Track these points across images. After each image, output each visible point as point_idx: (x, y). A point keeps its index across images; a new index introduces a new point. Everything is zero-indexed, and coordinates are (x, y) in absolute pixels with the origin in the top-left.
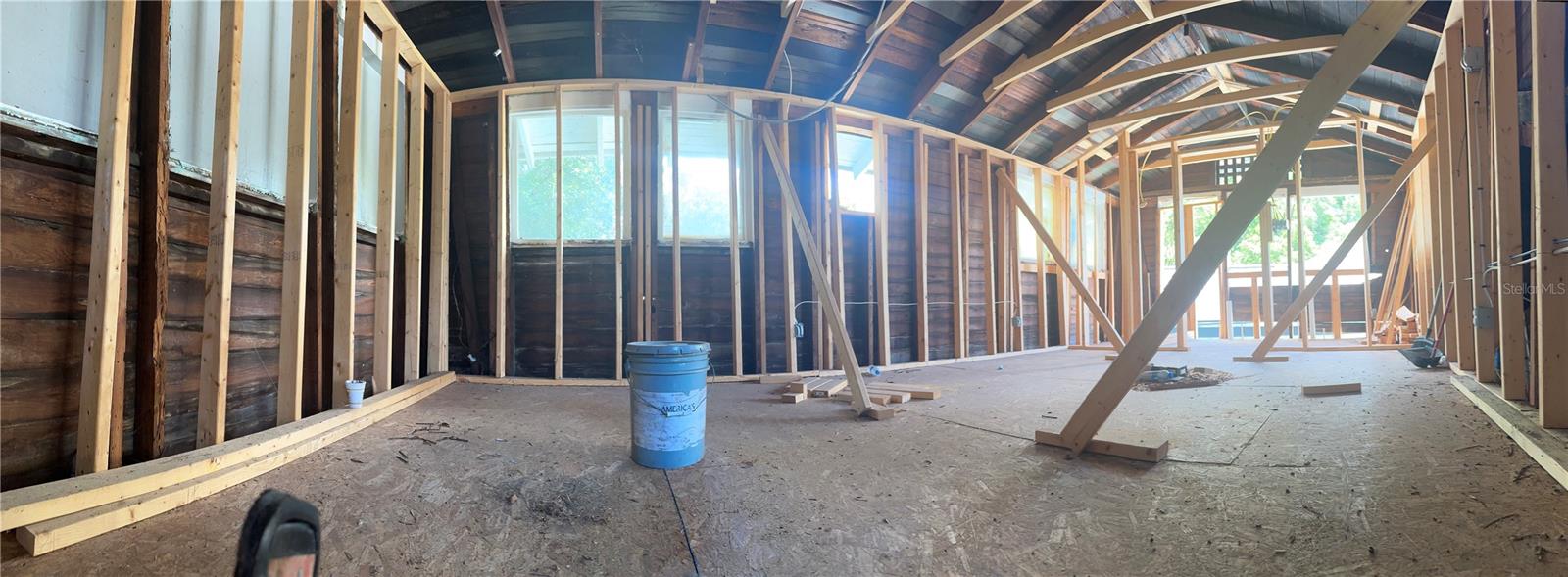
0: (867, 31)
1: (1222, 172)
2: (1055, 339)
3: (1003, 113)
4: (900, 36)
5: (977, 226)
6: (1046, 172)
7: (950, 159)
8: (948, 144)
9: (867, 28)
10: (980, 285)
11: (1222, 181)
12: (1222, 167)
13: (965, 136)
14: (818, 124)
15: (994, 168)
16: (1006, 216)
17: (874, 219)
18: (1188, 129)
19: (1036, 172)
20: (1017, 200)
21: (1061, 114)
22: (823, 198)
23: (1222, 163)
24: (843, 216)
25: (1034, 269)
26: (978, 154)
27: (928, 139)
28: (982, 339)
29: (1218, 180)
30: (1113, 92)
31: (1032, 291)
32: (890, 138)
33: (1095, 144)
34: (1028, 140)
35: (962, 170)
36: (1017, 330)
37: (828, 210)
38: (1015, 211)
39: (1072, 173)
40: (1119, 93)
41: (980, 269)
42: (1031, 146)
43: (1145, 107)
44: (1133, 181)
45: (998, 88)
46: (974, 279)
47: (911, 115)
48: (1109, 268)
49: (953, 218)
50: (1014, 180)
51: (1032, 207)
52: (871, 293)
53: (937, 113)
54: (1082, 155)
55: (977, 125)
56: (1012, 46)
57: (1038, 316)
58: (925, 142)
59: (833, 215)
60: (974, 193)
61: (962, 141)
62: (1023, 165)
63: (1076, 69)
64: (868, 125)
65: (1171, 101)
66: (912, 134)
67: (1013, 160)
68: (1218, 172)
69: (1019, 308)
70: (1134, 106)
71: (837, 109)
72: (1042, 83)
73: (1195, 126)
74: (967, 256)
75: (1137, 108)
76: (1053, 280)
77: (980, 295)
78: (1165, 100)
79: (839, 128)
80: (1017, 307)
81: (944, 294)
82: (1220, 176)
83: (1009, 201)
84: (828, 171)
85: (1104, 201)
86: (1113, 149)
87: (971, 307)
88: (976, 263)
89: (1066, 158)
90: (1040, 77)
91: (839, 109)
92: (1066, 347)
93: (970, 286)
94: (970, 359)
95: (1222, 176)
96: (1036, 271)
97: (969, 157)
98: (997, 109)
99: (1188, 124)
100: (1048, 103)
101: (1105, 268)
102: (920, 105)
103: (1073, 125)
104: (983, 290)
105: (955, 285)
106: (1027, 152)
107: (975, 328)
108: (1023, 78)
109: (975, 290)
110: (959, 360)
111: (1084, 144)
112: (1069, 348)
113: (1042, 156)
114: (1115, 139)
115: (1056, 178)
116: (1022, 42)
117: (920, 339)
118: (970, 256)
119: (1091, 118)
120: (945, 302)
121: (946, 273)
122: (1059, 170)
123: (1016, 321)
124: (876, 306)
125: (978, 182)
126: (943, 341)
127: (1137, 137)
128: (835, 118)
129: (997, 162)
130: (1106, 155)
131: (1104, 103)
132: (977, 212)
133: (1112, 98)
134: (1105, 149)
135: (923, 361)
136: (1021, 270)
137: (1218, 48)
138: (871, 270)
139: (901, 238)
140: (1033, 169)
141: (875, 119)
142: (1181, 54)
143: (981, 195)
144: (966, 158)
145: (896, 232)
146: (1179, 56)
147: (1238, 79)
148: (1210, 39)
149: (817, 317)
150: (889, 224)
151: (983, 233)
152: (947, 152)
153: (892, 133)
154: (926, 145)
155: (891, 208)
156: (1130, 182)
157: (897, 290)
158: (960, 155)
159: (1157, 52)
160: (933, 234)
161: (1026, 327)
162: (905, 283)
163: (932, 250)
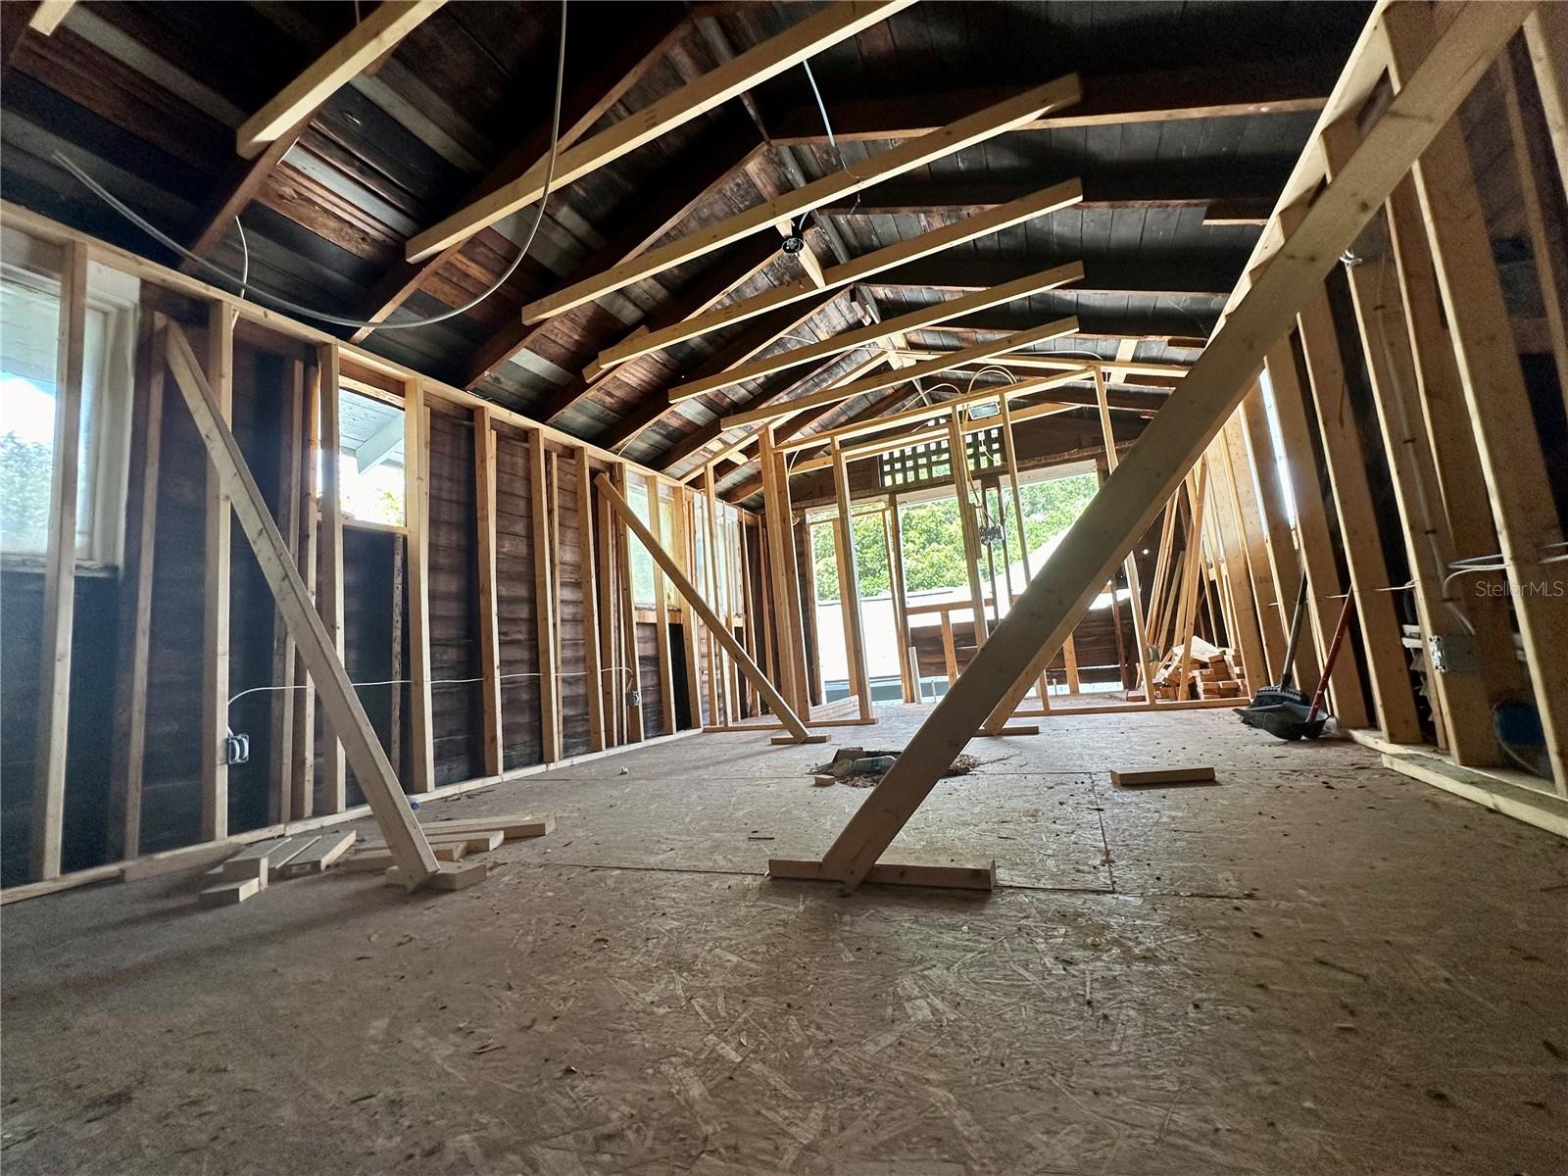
1: (887, 468)
2: (686, 721)
3: (608, 400)
4: (463, 267)
5: (568, 555)
6: (663, 480)
7: (529, 456)
8: (526, 435)
9: (409, 238)
10: (576, 644)
11: (888, 481)
12: (887, 462)
13: (551, 425)
14: (299, 366)
15: (594, 473)
16: (611, 541)
17: (405, 539)
18: (843, 419)
19: (651, 483)
20: (624, 517)
21: (687, 407)
22: (305, 495)
23: (886, 457)
24: (346, 531)
25: (652, 618)
26: (570, 453)
27: (497, 424)
28: (580, 730)
29: (883, 479)
30: (755, 380)
31: (649, 650)
32: (434, 415)
33: (728, 446)
34: (641, 438)
35: (549, 474)
36: (633, 710)
37: (315, 516)
38: (625, 535)
39: (697, 483)
40: (761, 381)
41: (575, 620)
42: (642, 446)
43: (792, 395)
44: (781, 492)
45: (604, 367)
46: (568, 637)
47: (471, 386)
48: (746, 611)
49: (537, 540)
50: (622, 490)
51: (648, 526)
52: (397, 665)
53: (511, 389)
54: (710, 460)
55: (569, 413)
56: (630, 314)
57: (659, 688)
58: (492, 428)
59: (325, 528)
60: (566, 509)
61: (547, 433)
62: (632, 471)
63: (710, 351)
64: (398, 387)
65: (825, 385)
66: (471, 413)
67: (620, 464)
68: (882, 468)
69: (635, 676)
70: (778, 396)
71: (341, 350)
72: (664, 365)
73: (852, 414)
74: (558, 601)
75: (783, 397)
76: (677, 631)
77: (576, 661)
78: (817, 385)
79: (343, 381)
80: (631, 676)
81: (521, 661)
82: (884, 474)
83: (615, 521)
84: (318, 454)
85: (736, 519)
86: (750, 451)
87: (564, 680)
88: (569, 610)
89: (689, 463)
90: (664, 358)
91: (344, 350)
92: (701, 730)
93: (563, 647)
94: (566, 763)
95: (888, 473)
96: (655, 621)
97: (558, 456)
98: (600, 395)
99: (844, 412)
100: (671, 392)
101: (741, 611)
102: (486, 373)
103: (699, 421)
104: (581, 653)
105: (541, 648)
106: (636, 454)
107: (570, 712)
108: (640, 358)
109: (569, 653)
110: (552, 766)
111: (714, 445)
112: (704, 731)
113: (658, 459)
114: (755, 438)
115: (675, 490)
116: (643, 310)
117: (487, 738)
118: (562, 602)
119: (723, 412)
120: (523, 675)
121: (524, 628)
122: (679, 479)
123: (631, 697)
124: (405, 688)
125: (572, 493)
126: (522, 738)
127: (782, 433)
128: (336, 366)
129: (598, 466)
130: (741, 459)
131: (743, 391)
132: (570, 535)
133: (752, 387)
134: (740, 451)
135: (495, 773)
136: (635, 619)
137: (893, 313)
138: (399, 625)
139: (452, 571)
140: (646, 477)
141: (410, 380)
142: (841, 325)
143: (576, 511)
144: (554, 456)
145: (443, 560)
146: (839, 328)
147: (913, 346)
148: (878, 302)
149: (282, 718)
150: (432, 547)
151: (580, 568)
152: (526, 445)
153: (439, 407)
154: (494, 433)
155: (434, 522)
156: (779, 492)
157: (445, 657)
158: (547, 452)
159: (812, 325)
160: (505, 567)
161: (645, 706)
162: (458, 646)
163: (504, 592)
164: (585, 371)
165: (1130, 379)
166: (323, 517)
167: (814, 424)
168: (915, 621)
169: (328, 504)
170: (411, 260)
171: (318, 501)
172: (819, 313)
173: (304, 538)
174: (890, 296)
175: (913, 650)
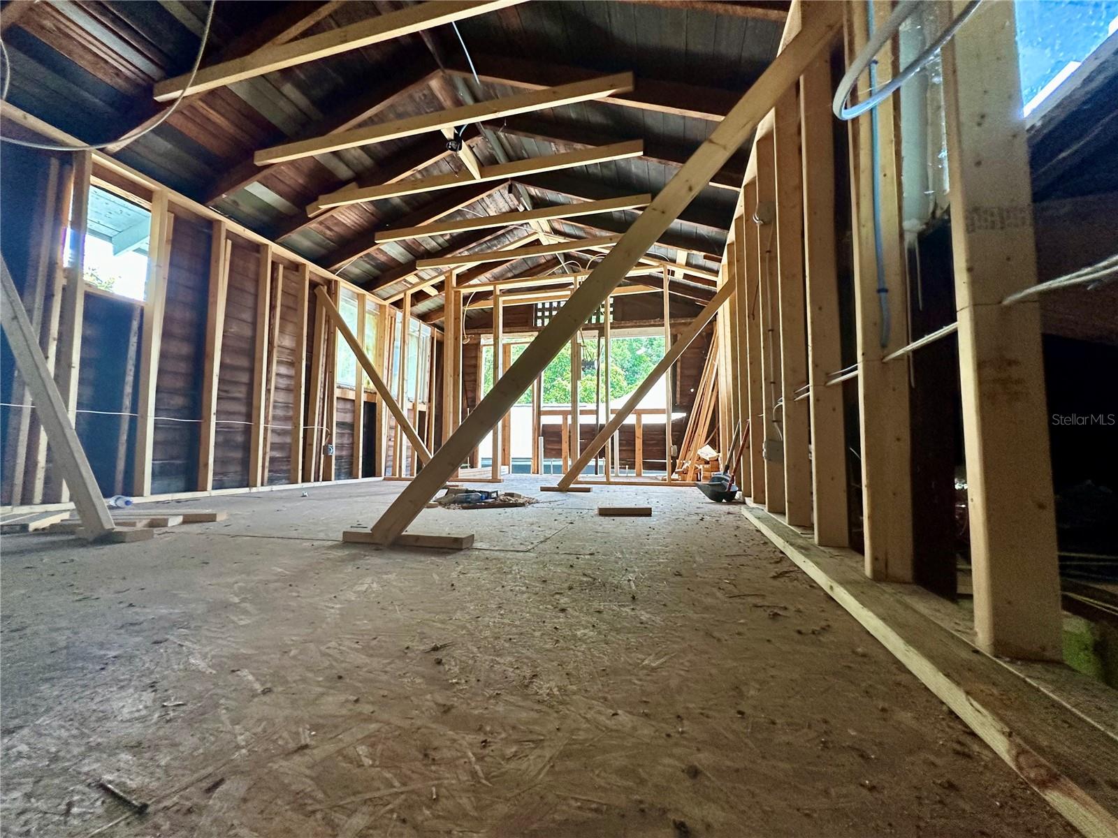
0: (156, 85)
1: (540, 314)
2: (371, 470)
3: (328, 232)
4: (204, 112)
5: (288, 342)
6: (371, 300)
7: (260, 263)
8: (258, 248)
9: (157, 82)
10: (287, 407)
11: (539, 323)
12: (540, 310)
13: (281, 244)
15: (313, 285)
16: (323, 336)
17: (142, 310)
18: (510, 275)
19: (361, 298)
20: (335, 322)
21: (390, 247)
22: (52, 266)
23: (540, 306)
24: (88, 297)
25: (351, 395)
26: (296, 267)
27: (230, 235)
28: (285, 468)
29: (536, 321)
30: (442, 236)
31: (348, 418)
32: (177, 219)
33: (422, 280)
34: (353, 264)
35: (274, 280)
36: (328, 458)
37: (60, 281)
38: (334, 333)
39: (398, 304)
40: (448, 237)
41: (288, 390)
42: (356, 271)
43: (471, 252)
44: (457, 318)
45: (324, 207)
46: (281, 400)
47: (210, 203)
48: (430, 401)
49: (259, 326)
50: (336, 302)
51: (354, 332)
52: (127, 402)
53: (247, 211)
54: (409, 289)
55: (295, 236)
56: (343, 172)
57: (353, 446)
58: (227, 238)
59: (68, 293)
60: (287, 307)
61: (275, 248)
62: (346, 289)
63: (407, 209)
64: (147, 195)
65: (495, 248)
66: (211, 224)
67: (336, 281)
68: (536, 314)
69: (331, 435)
70: (461, 250)
71: (94, 156)
72: (372, 214)
73: (517, 272)
74: (274, 374)
75: (464, 252)
76: (371, 408)
77: (286, 419)
78: (489, 248)
79: (93, 179)
80: (329, 434)
81: (239, 413)
82: (537, 317)
83: (328, 321)
86: (440, 287)
87: (273, 431)
88: (283, 383)
89: (392, 289)
90: (370, 208)
91: (97, 158)
92: (382, 478)
93: (274, 407)
94: (267, 489)
95: (540, 317)
96: (354, 398)
97: (284, 268)
98: (321, 228)
99: (510, 270)
100: (377, 234)
101: (426, 400)
102: (224, 196)
103: (401, 259)
104: (291, 413)
105: (255, 402)
106: (351, 276)
107: (277, 454)
108: (353, 205)
109: (280, 413)
110: (254, 490)
111: (411, 278)
112: (384, 479)
113: (369, 283)
114: (442, 278)
115: (381, 307)
116: (353, 171)
117: (201, 464)
118: (277, 374)
119: (419, 256)
120: (239, 423)
121: (244, 389)
122: (385, 299)
123: (326, 450)
124: (133, 421)
125: (292, 297)
126: (235, 468)
127: (463, 278)
128: (88, 167)
129: (318, 280)
130: (433, 292)
131: (434, 244)
132: (290, 328)
133: (441, 240)
134: (433, 286)
135: (205, 490)
136: (337, 393)
137: (539, 205)
138: (132, 373)
139: (185, 339)
140: (358, 294)
141: (158, 191)
142: (505, 208)
143: (296, 310)
144: (281, 267)
145: (177, 330)
146: (504, 210)
147: (556, 232)
148: (531, 197)
149: (18, 430)
150: (167, 320)
151: (295, 352)
152: (257, 255)
153: (182, 215)
154: (229, 242)
155: (170, 301)
156: (455, 319)
157: (172, 402)
158: (273, 263)
159: (484, 204)
160: (230, 342)
161: (338, 458)
162: (185, 395)
163: (228, 361)
164: (308, 208)
165: (686, 276)
166: (68, 281)
167: (488, 275)
168: (546, 420)
169: (73, 274)
170: (159, 98)
171: (65, 270)
172: (489, 196)
173: (49, 297)
174: (539, 194)
175: (541, 439)
